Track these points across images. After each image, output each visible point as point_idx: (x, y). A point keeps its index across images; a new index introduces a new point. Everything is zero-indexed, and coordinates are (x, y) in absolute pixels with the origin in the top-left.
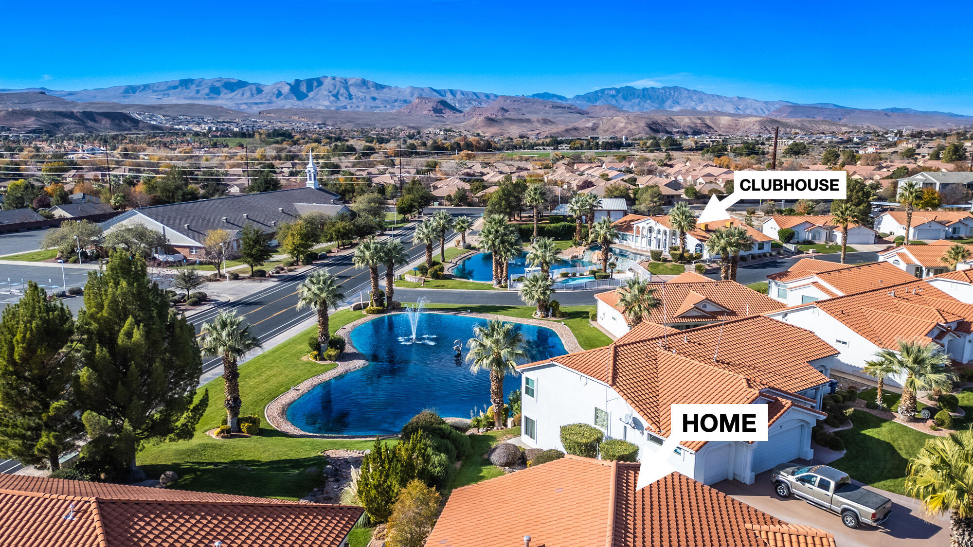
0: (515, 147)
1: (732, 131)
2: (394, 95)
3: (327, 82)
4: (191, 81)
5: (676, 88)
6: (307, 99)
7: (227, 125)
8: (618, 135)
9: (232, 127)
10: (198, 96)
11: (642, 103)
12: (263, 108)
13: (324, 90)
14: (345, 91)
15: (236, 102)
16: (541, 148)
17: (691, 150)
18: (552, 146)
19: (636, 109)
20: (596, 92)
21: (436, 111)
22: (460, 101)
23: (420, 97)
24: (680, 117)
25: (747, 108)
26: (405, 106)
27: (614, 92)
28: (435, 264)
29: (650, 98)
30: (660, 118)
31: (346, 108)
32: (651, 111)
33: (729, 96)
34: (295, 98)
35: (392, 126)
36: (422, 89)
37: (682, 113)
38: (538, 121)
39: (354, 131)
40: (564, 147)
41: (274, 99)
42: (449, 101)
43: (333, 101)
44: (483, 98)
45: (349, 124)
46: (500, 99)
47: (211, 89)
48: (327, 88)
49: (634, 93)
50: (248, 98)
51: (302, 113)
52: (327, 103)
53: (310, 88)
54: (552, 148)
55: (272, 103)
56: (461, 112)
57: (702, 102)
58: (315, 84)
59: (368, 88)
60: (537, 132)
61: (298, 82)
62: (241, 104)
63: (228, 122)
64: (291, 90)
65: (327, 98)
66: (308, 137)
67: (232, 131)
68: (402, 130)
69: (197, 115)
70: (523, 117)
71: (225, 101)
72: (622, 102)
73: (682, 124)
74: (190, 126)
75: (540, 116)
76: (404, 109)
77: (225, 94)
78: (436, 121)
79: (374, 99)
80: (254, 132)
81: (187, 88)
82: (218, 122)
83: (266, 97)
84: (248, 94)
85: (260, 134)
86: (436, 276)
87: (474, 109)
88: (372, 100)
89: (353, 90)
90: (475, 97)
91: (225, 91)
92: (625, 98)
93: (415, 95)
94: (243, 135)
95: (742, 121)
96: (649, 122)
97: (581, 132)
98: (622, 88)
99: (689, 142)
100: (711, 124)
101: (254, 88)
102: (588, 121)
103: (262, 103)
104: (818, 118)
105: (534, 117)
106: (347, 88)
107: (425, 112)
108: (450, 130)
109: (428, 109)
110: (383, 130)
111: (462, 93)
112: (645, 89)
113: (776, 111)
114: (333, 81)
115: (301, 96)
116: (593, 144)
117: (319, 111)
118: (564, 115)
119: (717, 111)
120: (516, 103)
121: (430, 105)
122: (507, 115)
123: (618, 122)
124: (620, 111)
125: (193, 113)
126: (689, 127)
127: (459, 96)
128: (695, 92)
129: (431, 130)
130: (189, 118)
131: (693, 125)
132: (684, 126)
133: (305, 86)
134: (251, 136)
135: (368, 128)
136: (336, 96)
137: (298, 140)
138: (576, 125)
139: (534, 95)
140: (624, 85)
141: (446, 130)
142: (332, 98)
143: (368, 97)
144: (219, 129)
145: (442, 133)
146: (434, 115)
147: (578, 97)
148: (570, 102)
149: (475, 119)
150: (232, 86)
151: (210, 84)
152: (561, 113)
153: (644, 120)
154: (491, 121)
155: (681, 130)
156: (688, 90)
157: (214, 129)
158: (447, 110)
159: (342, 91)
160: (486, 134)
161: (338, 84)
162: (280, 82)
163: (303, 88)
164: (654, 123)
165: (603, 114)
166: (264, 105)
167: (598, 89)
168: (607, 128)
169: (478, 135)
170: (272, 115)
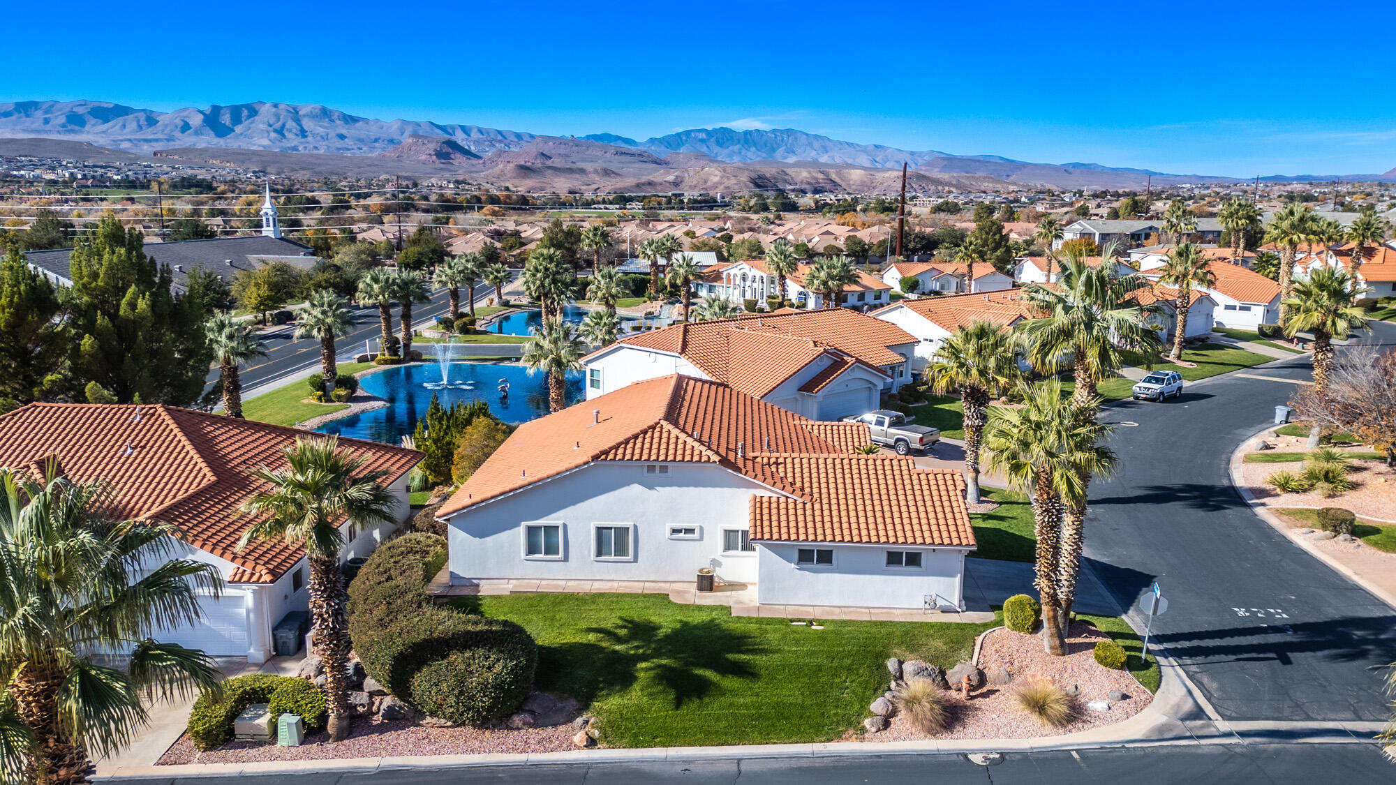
0: (563, 204)
1: (866, 189)
2: (373, 132)
3: (266, 111)
4: (35, 105)
5: (790, 132)
6: (231, 135)
7: (100, 171)
8: (712, 193)
9: (109, 174)
10: (48, 127)
11: (744, 152)
12: (159, 147)
13: (260, 123)
14: (294, 124)
15: (112, 137)
16: (602, 206)
17: (809, 211)
18: (617, 204)
19: (736, 159)
20: (679, 134)
21: (440, 155)
22: (477, 142)
23: (415, 135)
24: (796, 169)
25: (886, 160)
26: (391, 147)
27: (703, 136)
28: (463, 315)
29: (755, 145)
30: (769, 171)
31: (297, 150)
32: (755, 160)
33: (863, 143)
34: (212, 133)
35: (372, 175)
36: (418, 124)
37: (799, 164)
38: (596, 171)
39: (313, 181)
40: (634, 206)
41: (177, 134)
42: (459, 142)
43: (275, 138)
44: (513, 138)
45: (305, 172)
46: (538, 140)
47: (68, 117)
48: (266, 119)
49: (732, 138)
50: (134, 132)
51: (227, 155)
52: (266, 142)
53: (237, 120)
54: (618, 206)
55: (174, 141)
56: (478, 157)
57: (827, 152)
58: (245, 113)
59: (333, 121)
60: (595, 186)
61: (216, 109)
62: (122, 141)
63: (102, 167)
64: (204, 121)
65: (266, 135)
66: (240, 189)
67: (110, 179)
68: (388, 181)
69: (50, 155)
70: (573, 166)
71: (94, 135)
72: (716, 149)
73: (798, 180)
74: (38, 172)
75: (599, 165)
76: (391, 153)
77: (94, 125)
78: (441, 169)
79: (342, 137)
80: (149, 181)
81: (28, 116)
82: (85, 166)
83: (163, 131)
84: (133, 126)
85: (160, 184)
86: (465, 330)
87: (500, 154)
88: (338, 139)
89: (307, 124)
90: (500, 137)
91: (94, 121)
92: (720, 144)
93: (407, 133)
94: (131, 184)
95: (879, 176)
96: (754, 175)
97: (659, 188)
98: (714, 130)
99: (808, 200)
100: (838, 180)
101: (142, 116)
102: (669, 173)
103: (157, 140)
104: (979, 174)
105: (589, 167)
106: (298, 121)
107: (424, 157)
108: (464, 182)
109: (428, 152)
110: (358, 180)
111: (480, 131)
112: (747, 133)
113: (925, 165)
114: (274, 110)
115: (222, 131)
116: (675, 202)
117: (255, 153)
118: (633, 165)
119: (847, 164)
120: (563, 146)
121: (431, 147)
122: (549, 163)
123: (710, 174)
124: (714, 161)
125: (39, 152)
126: (809, 183)
127: (475, 135)
128: (817, 137)
129: (434, 181)
130: (35, 159)
131: (813, 181)
132: (802, 182)
133: (228, 115)
134: (145, 186)
135: (334, 178)
136: (280, 132)
137: (223, 193)
138: (651, 178)
139: (588, 137)
140: (717, 126)
141: (458, 182)
142: (273, 135)
143: (332, 134)
144: (89, 176)
145: (451, 186)
146: (438, 161)
147: (652, 140)
148: (641, 148)
149: (501, 166)
150: (104, 114)
151: (68, 109)
152: (630, 162)
153: (746, 173)
154: (525, 170)
155: (798, 187)
156: (807, 135)
157: (79, 176)
158: (458, 155)
159: (290, 124)
160: (520, 189)
161: (283, 114)
162: (188, 109)
163: (226, 119)
164: (760, 177)
165: (689, 164)
166: (161, 144)
167: (681, 130)
168: (695, 182)
169: (507, 189)
170: (176, 157)
